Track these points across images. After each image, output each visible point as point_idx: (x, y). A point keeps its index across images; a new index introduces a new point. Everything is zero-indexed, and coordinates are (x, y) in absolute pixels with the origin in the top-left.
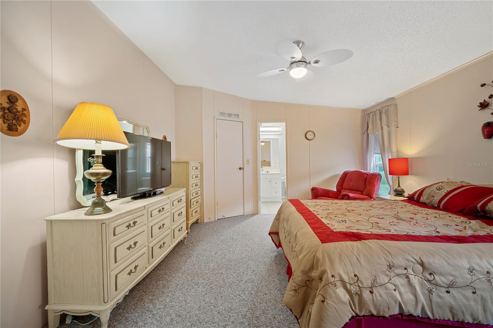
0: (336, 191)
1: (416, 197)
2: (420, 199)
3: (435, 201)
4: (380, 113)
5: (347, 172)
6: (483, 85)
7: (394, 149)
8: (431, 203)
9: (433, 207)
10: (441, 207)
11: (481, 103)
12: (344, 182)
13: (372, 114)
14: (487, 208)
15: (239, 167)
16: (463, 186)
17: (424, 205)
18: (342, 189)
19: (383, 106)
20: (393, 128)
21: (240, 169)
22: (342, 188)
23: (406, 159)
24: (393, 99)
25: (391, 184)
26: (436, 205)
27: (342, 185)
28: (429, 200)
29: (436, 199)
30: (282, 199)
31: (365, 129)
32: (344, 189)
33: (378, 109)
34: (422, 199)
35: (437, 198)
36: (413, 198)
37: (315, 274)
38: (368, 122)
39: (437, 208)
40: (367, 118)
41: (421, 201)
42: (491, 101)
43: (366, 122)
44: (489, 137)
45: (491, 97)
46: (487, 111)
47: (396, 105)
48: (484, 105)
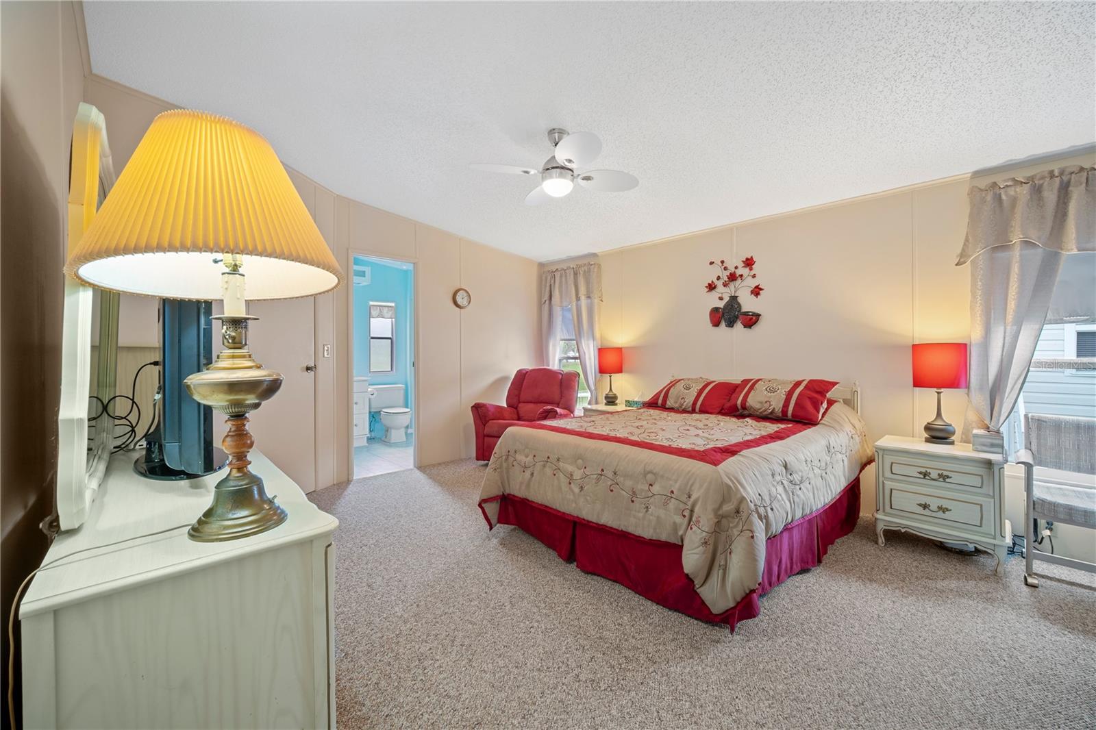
0: (505, 406)
1: (660, 402)
2: (666, 404)
3: (687, 404)
4: (576, 274)
5: (524, 372)
6: (712, 263)
7: (598, 334)
8: (681, 407)
9: (684, 411)
10: (697, 410)
11: (709, 284)
12: (520, 390)
13: (559, 273)
14: (747, 404)
16: (708, 384)
17: (671, 410)
18: (519, 402)
19: (580, 263)
20: (596, 301)
22: (520, 398)
23: (619, 350)
24: (595, 255)
26: (690, 409)
27: (519, 396)
28: (678, 403)
29: (687, 401)
30: (368, 438)
31: (546, 297)
32: (524, 402)
33: (572, 266)
34: (669, 403)
35: (689, 400)
36: (657, 404)
38: (551, 286)
39: (693, 411)
40: (549, 278)
41: (667, 406)
42: (719, 284)
43: (548, 285)
44: (716, 324)
45: (719, 278)
46: (715, 295)
47: (599, 266)
48: (711, 287)
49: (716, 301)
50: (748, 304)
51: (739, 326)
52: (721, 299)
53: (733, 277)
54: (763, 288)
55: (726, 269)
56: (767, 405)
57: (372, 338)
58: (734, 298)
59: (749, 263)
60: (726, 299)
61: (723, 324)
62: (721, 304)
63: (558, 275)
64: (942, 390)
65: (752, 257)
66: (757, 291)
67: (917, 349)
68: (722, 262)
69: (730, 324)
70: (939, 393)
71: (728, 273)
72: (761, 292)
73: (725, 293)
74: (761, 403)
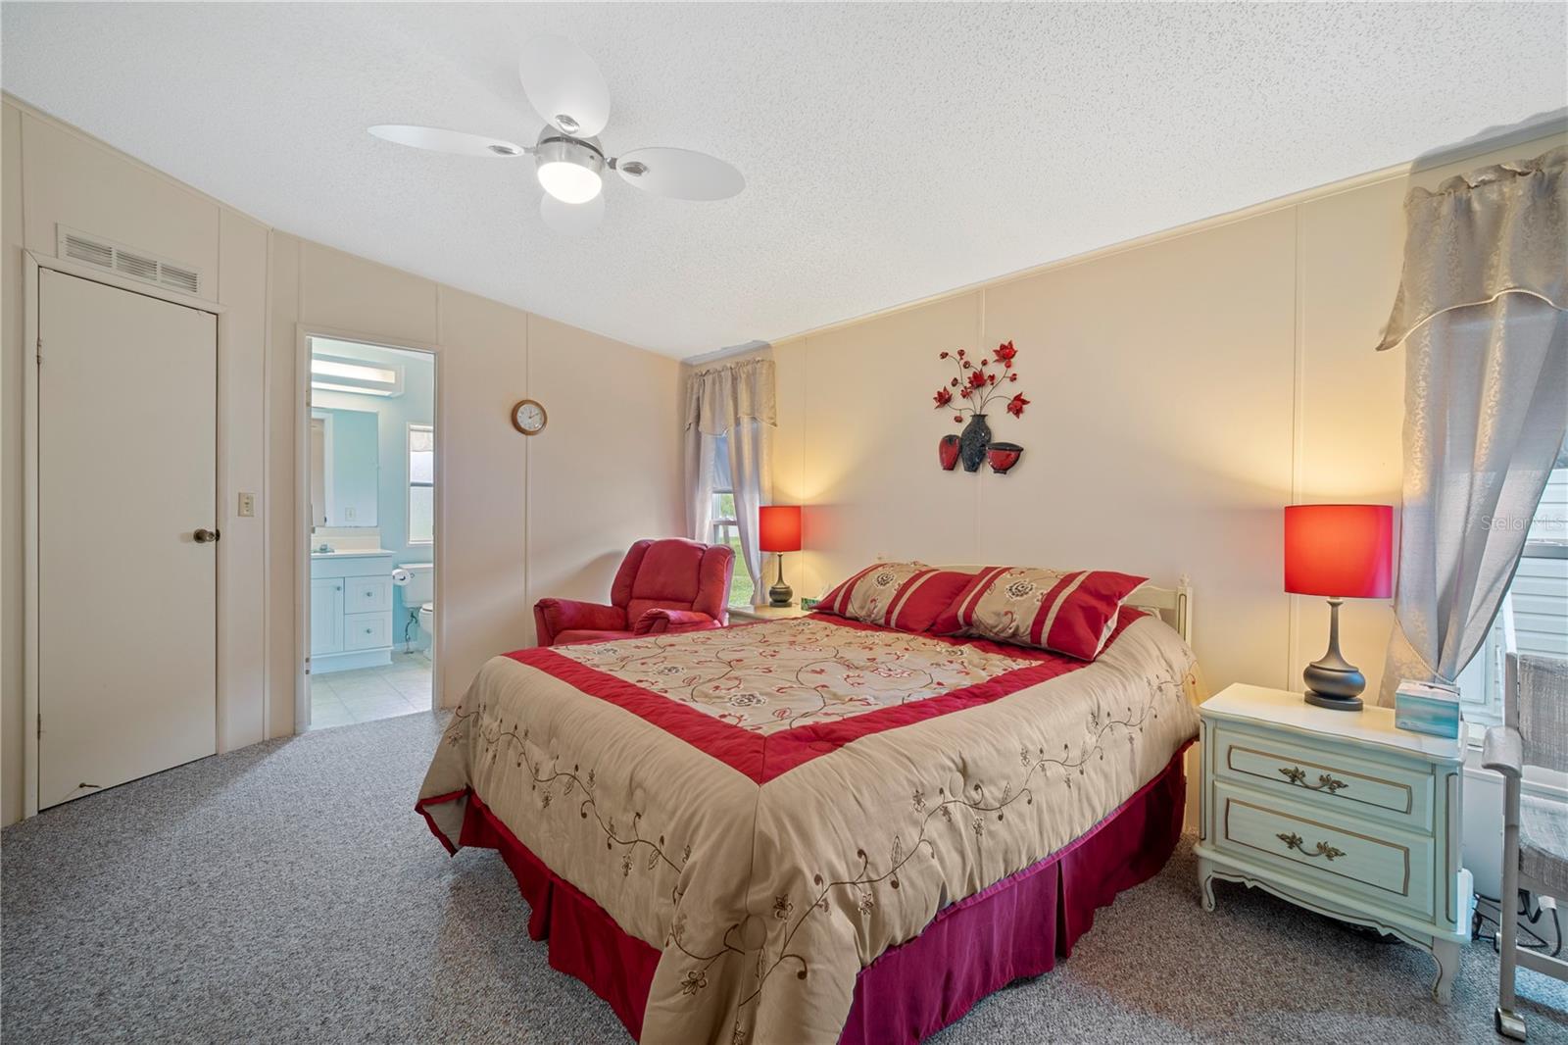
0: (610, 605)
1: (837, 605)
2: (846, 608)
3: (878, 613)
4: (734, 379)
5: (644, 545)
6: (944, 355)
7: (766, 483)
8: (870, 616)
9: (875, 627)
10: (893, 623)
11: (939, 393)
12: (635, 578)
13: (711, 376)
14: (974, 616)
15: (193, 530)
16: (921, 574)
17: (856, 622)
18: (631, 598)
19: (741, 359)
20: (765, 425)
21: (199, 537)
22: (631, 592)
23: (796, 510)
24: (767, 347)
25: (758, 575)
26: (882, 621)
27: (631, 586)
28: (866, 609)
29: (880, 605)
30: (393, 653)
31: (691, 419)
32: (638, 598)
33: (729, 365)
34: (853, 609)
35: (883, 605)
36: (832, 608)
37: (760, 894)
38: (698, 399)
39: (886, 627)
40: (696, 386)
41: (848, 615)
42: (956, 392)
43: (695, 397)
44: (950, 466)
45: (955, 382)
46: (949, 412)
47: (772, 364)
48: (943, 399)
49: (949, 424)
50: (1003, 428)
51: (987, 470)
52: (959, 420)
53: (978, 381)
54: (1027, 399)
55: (967, 365)
56: (1006, 620)
57: (414, 485)
58: (979, 419)
59: (1006, 354)
60: (968, 420)
61: (961, 467)
62: (958, 430)
63: (709, 379)
64: (1341, 600)
65: (1010, 343)
66: (1018, 406)
67: (1293, 514)
68: (961, 353)
69: (973, 467)
70: (1334, 605)
71: (969, 373)
72: (1024, 406)
73: (965, 408)
74: (998, 614)
